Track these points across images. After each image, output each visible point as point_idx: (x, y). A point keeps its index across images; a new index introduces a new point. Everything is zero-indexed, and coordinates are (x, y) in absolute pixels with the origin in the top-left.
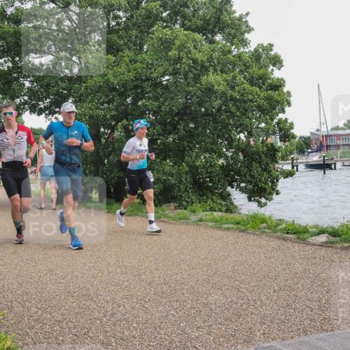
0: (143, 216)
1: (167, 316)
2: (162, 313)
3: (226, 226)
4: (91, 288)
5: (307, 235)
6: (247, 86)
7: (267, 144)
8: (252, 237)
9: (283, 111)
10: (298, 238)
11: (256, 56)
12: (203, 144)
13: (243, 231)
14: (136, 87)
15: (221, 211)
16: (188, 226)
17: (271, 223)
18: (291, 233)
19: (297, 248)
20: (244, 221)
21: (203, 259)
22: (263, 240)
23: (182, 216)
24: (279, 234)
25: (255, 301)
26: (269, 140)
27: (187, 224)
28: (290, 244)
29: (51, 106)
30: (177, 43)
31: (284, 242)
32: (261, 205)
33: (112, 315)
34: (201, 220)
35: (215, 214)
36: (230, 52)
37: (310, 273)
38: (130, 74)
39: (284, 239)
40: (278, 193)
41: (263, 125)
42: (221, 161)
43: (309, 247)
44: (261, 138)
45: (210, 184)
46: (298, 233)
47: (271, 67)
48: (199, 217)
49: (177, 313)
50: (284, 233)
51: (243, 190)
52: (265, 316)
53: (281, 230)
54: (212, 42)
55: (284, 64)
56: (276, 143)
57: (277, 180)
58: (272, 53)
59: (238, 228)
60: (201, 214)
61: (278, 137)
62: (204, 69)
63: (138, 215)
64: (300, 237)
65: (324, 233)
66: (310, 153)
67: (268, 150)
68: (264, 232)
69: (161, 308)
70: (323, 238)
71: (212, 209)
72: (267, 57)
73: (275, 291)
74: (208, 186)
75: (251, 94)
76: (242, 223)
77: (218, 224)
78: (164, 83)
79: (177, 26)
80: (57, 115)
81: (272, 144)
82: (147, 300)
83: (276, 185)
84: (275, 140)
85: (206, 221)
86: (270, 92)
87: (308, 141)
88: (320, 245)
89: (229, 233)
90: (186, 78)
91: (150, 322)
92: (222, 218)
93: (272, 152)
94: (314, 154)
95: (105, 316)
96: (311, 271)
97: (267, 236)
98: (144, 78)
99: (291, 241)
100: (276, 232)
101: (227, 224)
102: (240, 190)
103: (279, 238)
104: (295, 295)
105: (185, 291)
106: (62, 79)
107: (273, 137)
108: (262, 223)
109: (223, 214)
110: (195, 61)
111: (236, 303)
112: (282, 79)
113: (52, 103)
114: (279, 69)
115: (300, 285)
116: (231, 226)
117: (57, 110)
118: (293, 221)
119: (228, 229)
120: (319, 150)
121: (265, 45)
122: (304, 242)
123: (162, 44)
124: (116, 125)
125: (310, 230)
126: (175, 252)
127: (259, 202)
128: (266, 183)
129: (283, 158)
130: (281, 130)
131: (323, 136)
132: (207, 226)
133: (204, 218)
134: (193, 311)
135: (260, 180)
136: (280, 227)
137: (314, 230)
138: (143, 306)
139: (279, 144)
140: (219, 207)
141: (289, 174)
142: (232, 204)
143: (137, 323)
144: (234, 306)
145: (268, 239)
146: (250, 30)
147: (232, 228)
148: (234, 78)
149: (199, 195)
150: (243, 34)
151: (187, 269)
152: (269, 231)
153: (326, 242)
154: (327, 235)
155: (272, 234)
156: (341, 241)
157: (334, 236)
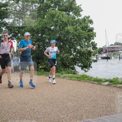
0: (45, 76)
1: (53, 110)
2: (51, 109)
3: (73, 79)
4: (26, 101)
5: (101, 82)
6: (81, 30)
7: (88, 50)
8: (82, 82)
9: (93, 39)
10: (98, 83)
11: (84, 20)
12: (65, 50)
13: (79, 81)
14: (42, 30)
15: (72, 73)
16: (60, 79)
17: (89, 78)
18: (96, 81)
19: (98, 86)
20: (80, 77)
21: (65, 91)
22: (87, 84)
23: (58, 75)
24: (92, 82)
25: (83, 105)
26: (88, 49)
27: (60, 78)
28: (95, 85)
29: (12, 37)
30: (57, 15)
31: (93, 84)
32: (86, 71)
33: (34, 110)
34: (65, 77)
35: (70, 75)
36: (75, 18)
37: (102, 95)
38: (40, 26)
39: (94, 83)
40: (91, 67)
41: (86, 44)
42: (72, 56)
43: (102, 86)
44: (86, 48)
45: (68, 64)
46: (98, 81)
47: (89, 24)
48: (64, 76)
49: (56, 109)
50: (94, 81)
51: (79, 66)
52: (87, 110)
53: (93, 80)
54: (69, 15)
55: (93, 23)
56: (91, 50)
57: (91, 63)
58: (90, 19)
59: (77, 80)
60: (65, 75)
61: (91, 48)
62: (66, 25)
63: (42, 75)
64: (99, 83)
65: (107, 81)
66: (102, 53)
67: (88, 52)
68: (86, 81)
69: (50, 108)
70: (107, 83)
71: (69, 73)
72: (88, 20)
73: (90, 101)
74: (67, 65)
75: (82, 33)
76: (79, 78)
77: (71, 78)
78: (52, 29)
79: (57, 9)
80: (14, 40)
81: (89, 50)
82: (46, 105)
83: (91, 65)
84: (91, 49)
85: (66, 77)
86: (89, 33)
87: (102, 50)
88: (106, 86)
89: (75, 81)
90: (59, 27)
91: (47, 112)
92: (72, 76)
93: (90, 53)
94: (104, 54)
95: (31, 110)
96: (103, 94)
97: (88, 82)
98: (45, 27)
99: (96, 84)
100: (91, 81)
101: (74, 78)
102: (78, 66)
103: (92, 83)
104: (97, 103)
105: (59, 102)
106: (16, 28)
107: (90, 48)
108: (86, 78)
109: (72, 75)
110: (63, 22)
111: (77, 106)
112: (93, 28)
113: (12, 36)
114: (92, 25)
115: (99, 99)
116: (75, 79)
117: (14, 38)
118: (97, 77)
119: (74, 80)
120: (106, 52)
121: (87, 16)
122: (100, 84)
123: (51, 16)
124: (35, 44)
125: (103, 80)
126: (56, 88)
127: (85, 70)
128: (87, 64)
129: (93, 55)
130: (92, 45)
131: (107, 48)
132: (67, 79)
133: (66, 76)
134: (62, 109)
135: (85, 63)
136: (92, 79)
137: (104, 80)
139: (92, 50)
140: (71, 72)
141: (95, 61)
142: (76, 71)
143: (42, 113)
144: (76, 107)
145: (88, 83)
146: (82, 11)
147: (75, 80)
148: (76, 27)
149: (64, 68)
150: (79, 12)
151: (60, 94)
152: (88, 80)
153: (108, 84)
154: (108, 82)
155: (89, 82)
156: (113, 84)
157: (111, 82)
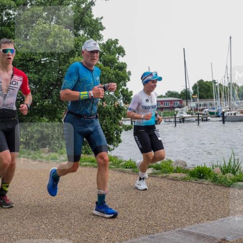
1: (39, 229)
2: (35, 227)
3: (84, 164)
7: (115, 106)
10: (133, 171)
17: (116, 161)
18: (129, 168)
19: (132, 178)
21: (67, 188)
24: (120, 169)
26: (116, 103)
28: (127, 176)
31: (124, 174)
39: (124, 172)
41: (112, 93)
44: (111, 102)
46: (133, 168)
49: (46, 226)
50: (124, 168)
52: (108, 226)
53: (122, 165)
56: (121, 104)
57: (121, 133)
59: (92, 165)
61: (122, 100)
62: (72, 53)
64: (135, 170)
65: (150, 167)
67: (116, 109)
68: (111, 168)
69: (34, 224)
70: (150, 171)
78: (43, 62)
81: (118, 105)
82: (24, 218)
83: (120, 136)
89: (87, 168)
91: (26, 234)
97: (112, 170)
98: (28, 59)
99: (128, 173)
100: (119, 167)
101: (85, 162)
103: (121, 171)
104: (129, 211)
105: (53, 211)
108: (110, 161)
109: (83, 155)
115: (133, 204)
116: (88, 163)
119: (86, 166)
122: (137, 173)
128: (113, 134)
129: (125, 116)
130: (123, 96)
134: (58, 225)
138: (22, 223)
139: (123, 105)
141: (129, 128)
145: (113, 172)
147: (89, 165)
152: (114, 167)
153: (152, 174)
154: (152, 168)
155: (116, 169)
156: (161, 173)
157: (157, 169)
